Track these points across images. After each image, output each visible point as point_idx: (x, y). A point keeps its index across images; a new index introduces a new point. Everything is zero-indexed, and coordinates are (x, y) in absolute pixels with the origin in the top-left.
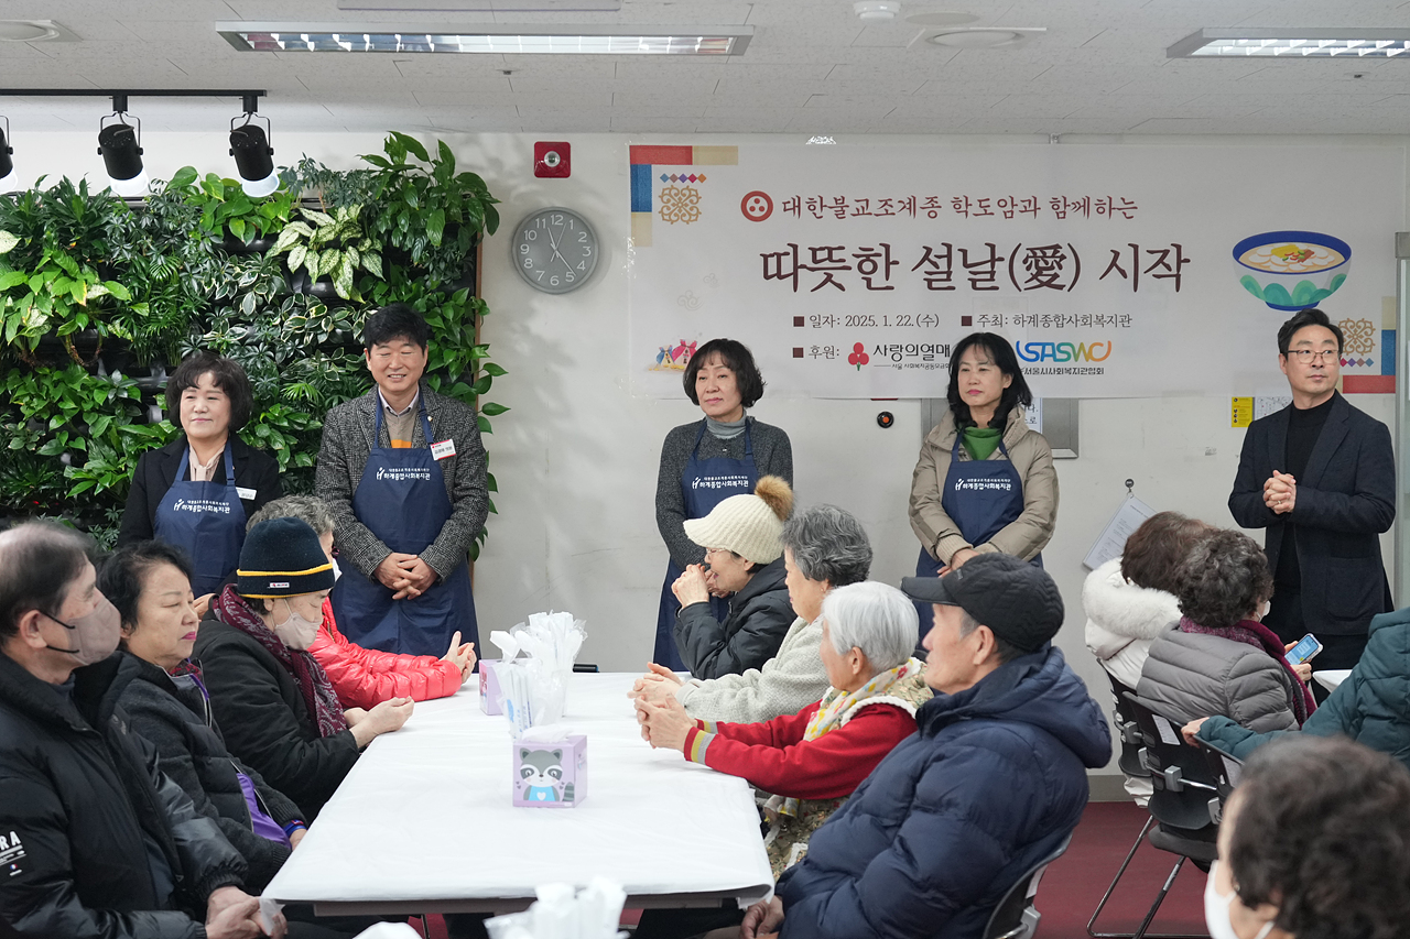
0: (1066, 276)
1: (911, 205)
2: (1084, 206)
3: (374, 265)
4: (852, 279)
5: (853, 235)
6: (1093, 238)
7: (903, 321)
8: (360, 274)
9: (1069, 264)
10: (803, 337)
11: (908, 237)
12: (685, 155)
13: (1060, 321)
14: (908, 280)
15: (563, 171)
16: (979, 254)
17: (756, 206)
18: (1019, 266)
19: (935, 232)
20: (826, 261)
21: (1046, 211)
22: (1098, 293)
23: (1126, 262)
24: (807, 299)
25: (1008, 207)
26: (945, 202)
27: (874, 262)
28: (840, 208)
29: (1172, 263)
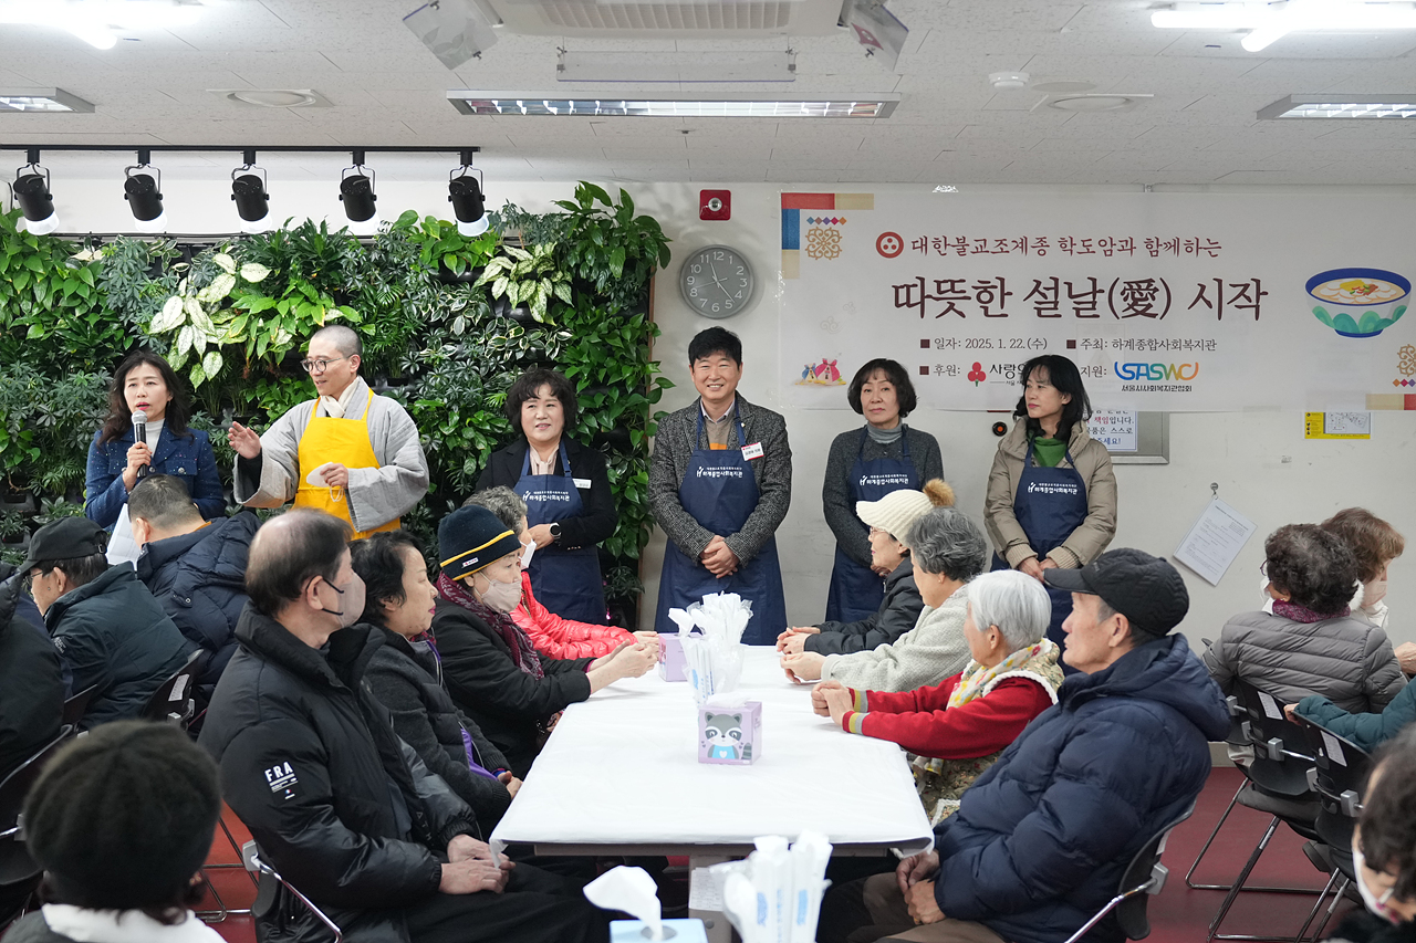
0: (1158, 305)
1: (1023, 244)
2: (1175, 245)
3: (564, 294)
4: (971, 308)
5: (972, 270)
6: (1182, 273)
7: (1015, 344)
8: (553, 301)
9: (1161, 296)
10: (928, 357)
11: (1020, 272)
12: (828, 201)
13: (1153, 345)
14: (1021, 310)
15: (724, 215)
16: (1081, 286)
17: (889, 245)
18: (1117, 297)
19: (1044, 267)
20: (950, 292)
21: (1141, 250)
22: (1186, 321)
23: (1212, 294)
24: (932, 324)
25: (1108, 247)
26: (1053, 242)
27: (991, 293)
28: (961, 247)
29: (1252, 296)
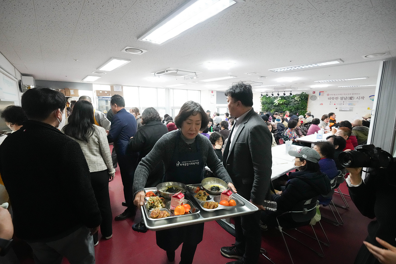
0: (353, 99)
1: (340, 94)
2: (355, 94)
3: (300, 99)
4: (335, 99)
5: (335, 97)
6: (355, 96)
7: (338, 102)
8: (299, 100)
9: (353, 98)
10: (330, 103)
11: (339, 97)
12: (323, 92)
13: (352, 102)
14: (339, 99)
15: (315, 93)
16: (345, 97)
17: (328, 95)
18: (349, 98)
19: (342, 96)
20: (333, 98)
21: (352, 94)
22: (355, 100)
23: (358, 98)
24: (331, 100)
25: (348, 94)
26: (343, 94)
27: (337, 98)
28: (335, 95)
29: (363, 98)
